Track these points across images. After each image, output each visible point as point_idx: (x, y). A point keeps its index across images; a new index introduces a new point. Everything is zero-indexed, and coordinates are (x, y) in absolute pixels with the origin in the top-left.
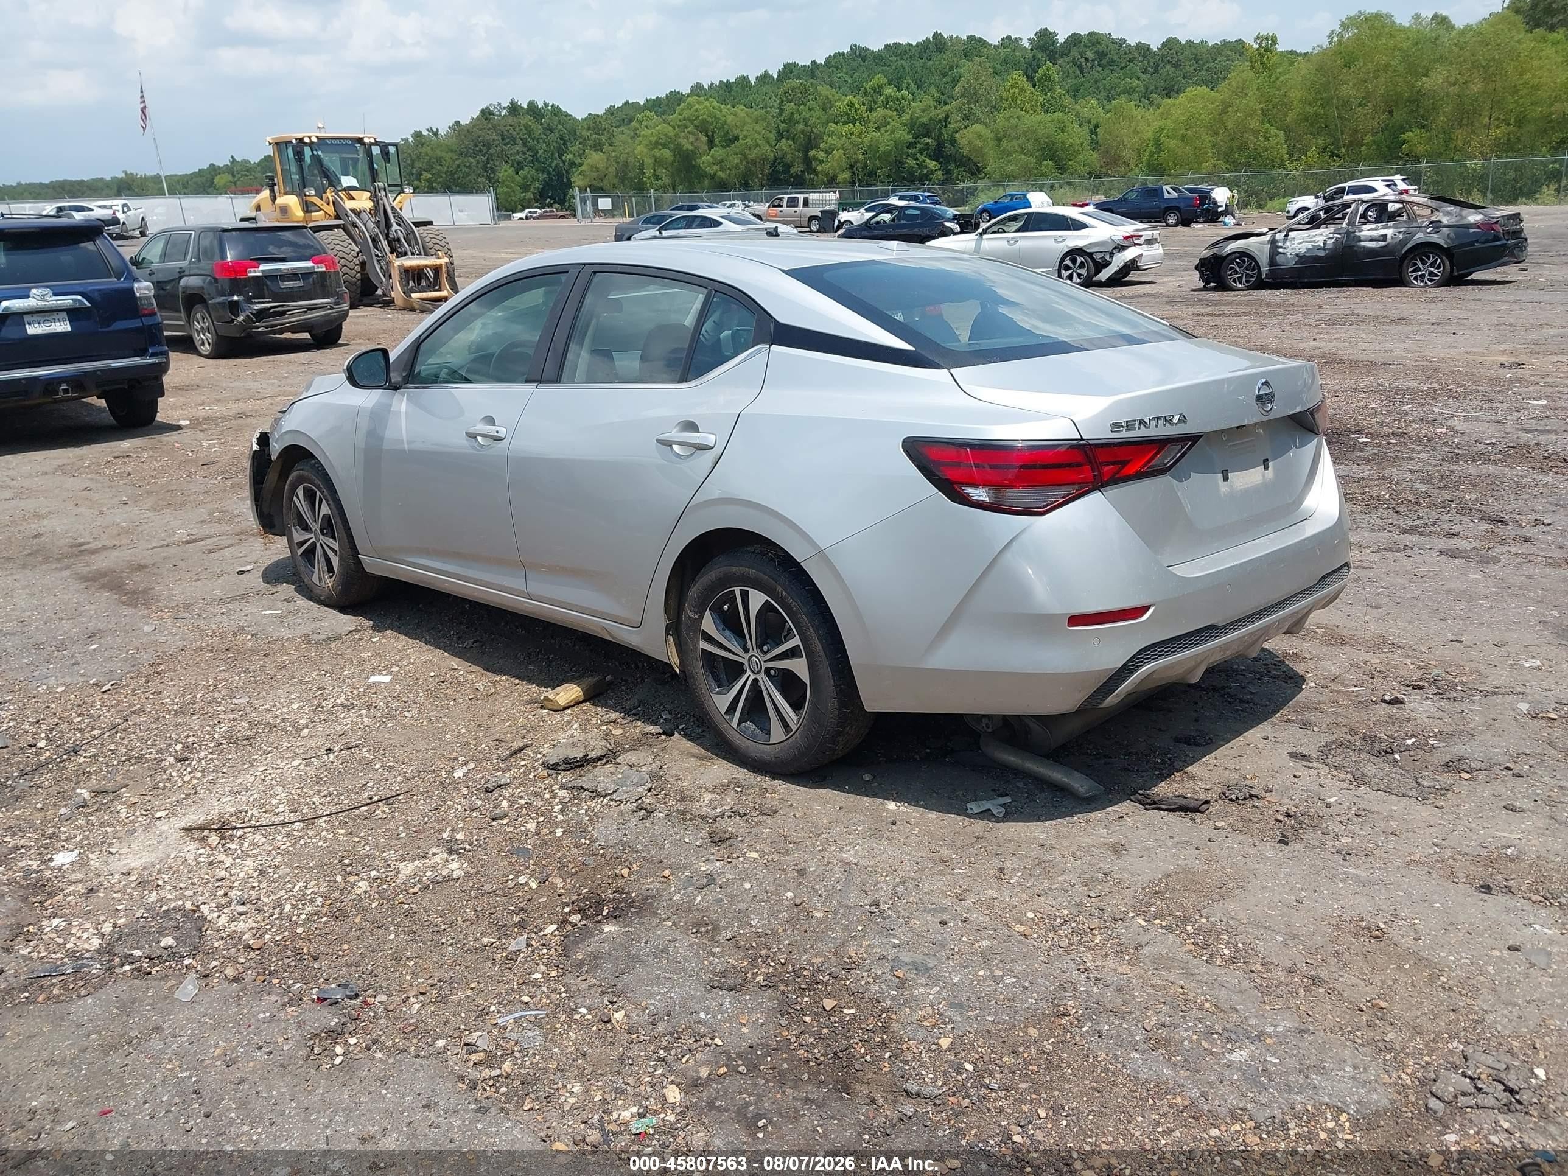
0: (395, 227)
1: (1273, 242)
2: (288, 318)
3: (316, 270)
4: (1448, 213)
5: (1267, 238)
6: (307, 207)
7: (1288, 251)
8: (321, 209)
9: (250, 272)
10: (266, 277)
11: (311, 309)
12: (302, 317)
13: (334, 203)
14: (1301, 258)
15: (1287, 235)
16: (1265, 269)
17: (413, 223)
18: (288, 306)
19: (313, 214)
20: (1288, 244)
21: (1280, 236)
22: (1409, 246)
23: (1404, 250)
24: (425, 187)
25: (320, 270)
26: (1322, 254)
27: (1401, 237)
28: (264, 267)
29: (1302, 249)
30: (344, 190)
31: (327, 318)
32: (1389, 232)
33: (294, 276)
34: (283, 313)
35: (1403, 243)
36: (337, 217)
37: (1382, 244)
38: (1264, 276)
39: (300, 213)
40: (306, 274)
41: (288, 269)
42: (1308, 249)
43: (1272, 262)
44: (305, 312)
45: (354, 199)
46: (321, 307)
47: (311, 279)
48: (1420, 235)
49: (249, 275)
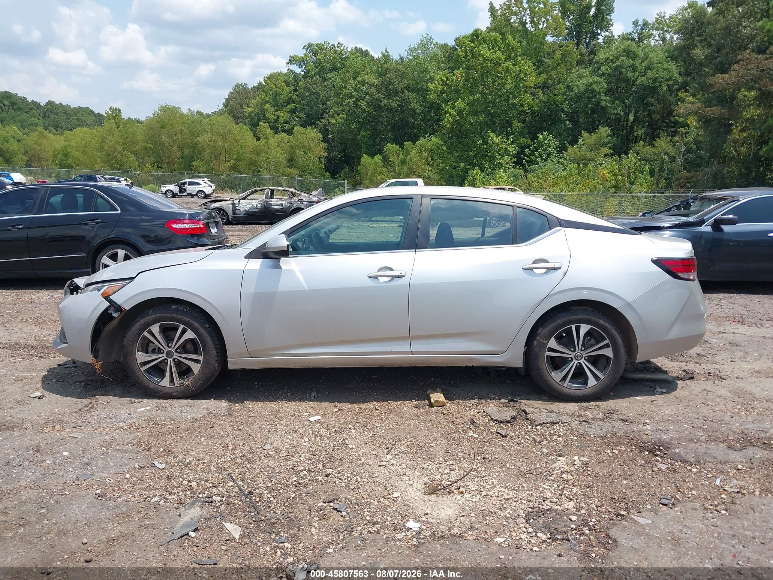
1: (233, 204)
4: (305, 197)
5: (230, 202)
7: (241, 209)
14: (247, 212)
15: (239, 202)
16: (231, 216)
20: (240, 205)
21: (236, 202)
22: (292, 209)
23: (291, 210)
26: (256, 210)
27: (288, 205)
29: (247, 208)
32: (284, 203)
35: (290, 207)
37: (281, 207)
38: (230, 219)
42: (250, 208)
43: (234, 213)
48: (296, 205)
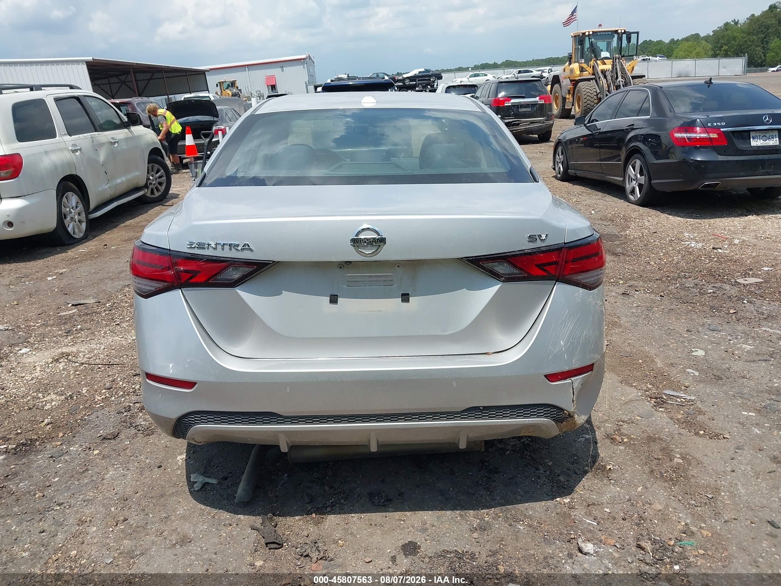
0: (620, 79)
2: (520, 127)
3: (539, 103)
6: (582, 69)
8: (587, 71)
9: (506, 103)
10: (513, 106)
11: (532, 123)
12: (527, 127)
13: (593, 67)
17: (631, 76)
18: (521, 121)
19: (584, 73)
24: (723, 54)
25: (542, 102)
28: (513, 101)
30: (602, 59)
31: (540, 128)
33: (527, 105)
34: (518, 124)
36: (593, 74)
39: (578, 72)
40: (533, 105)
41: (524, 102)
44: (529, 124)
45: (606, 64)
46: (539, 121)
47: (535, 108)
49: (506, 105)
